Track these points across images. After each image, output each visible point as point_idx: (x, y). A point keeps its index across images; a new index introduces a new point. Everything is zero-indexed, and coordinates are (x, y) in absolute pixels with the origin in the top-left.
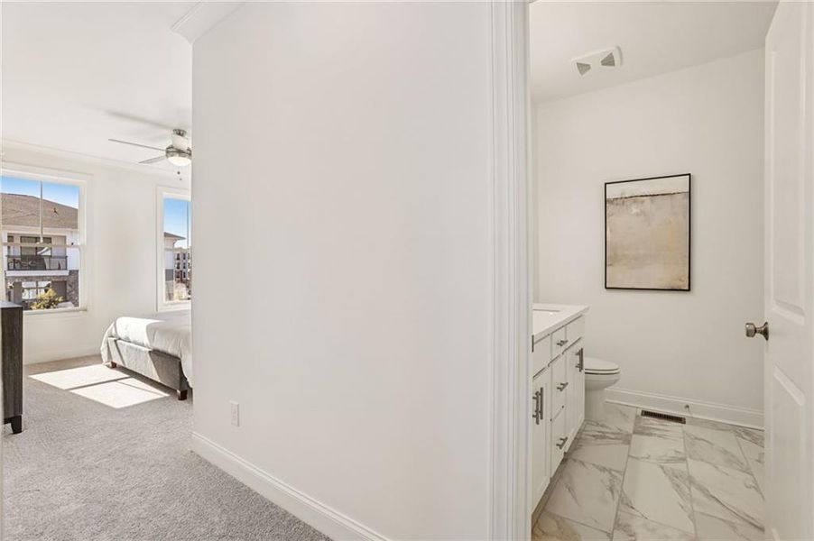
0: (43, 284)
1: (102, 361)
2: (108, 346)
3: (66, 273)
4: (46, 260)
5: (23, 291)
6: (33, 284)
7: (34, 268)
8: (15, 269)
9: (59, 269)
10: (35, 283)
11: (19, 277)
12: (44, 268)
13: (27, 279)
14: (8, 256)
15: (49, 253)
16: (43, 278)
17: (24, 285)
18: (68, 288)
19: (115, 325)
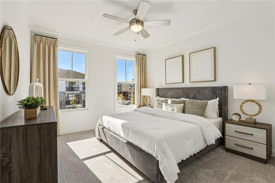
0: (74, 95)
1: (96, 136)
2: (99, 129)
3: (79, 92)
4: (74, 89)
5: (69, 98)
6: (71, 95)
7: (72, 91)
8: (67, 91)
9: (77, 91)
10: (72, 95)
11: (68, 93)
12: (74, 91)
13: (70, 94)
14: (66, 87)
15: (75, 86)
16: (73, 94)
17: (69, 95)
18: (80, 97)
19: (102, 120)
